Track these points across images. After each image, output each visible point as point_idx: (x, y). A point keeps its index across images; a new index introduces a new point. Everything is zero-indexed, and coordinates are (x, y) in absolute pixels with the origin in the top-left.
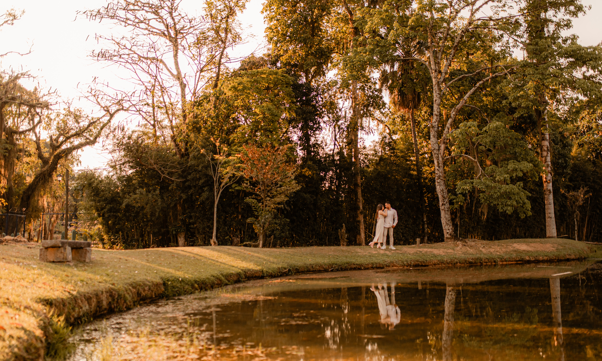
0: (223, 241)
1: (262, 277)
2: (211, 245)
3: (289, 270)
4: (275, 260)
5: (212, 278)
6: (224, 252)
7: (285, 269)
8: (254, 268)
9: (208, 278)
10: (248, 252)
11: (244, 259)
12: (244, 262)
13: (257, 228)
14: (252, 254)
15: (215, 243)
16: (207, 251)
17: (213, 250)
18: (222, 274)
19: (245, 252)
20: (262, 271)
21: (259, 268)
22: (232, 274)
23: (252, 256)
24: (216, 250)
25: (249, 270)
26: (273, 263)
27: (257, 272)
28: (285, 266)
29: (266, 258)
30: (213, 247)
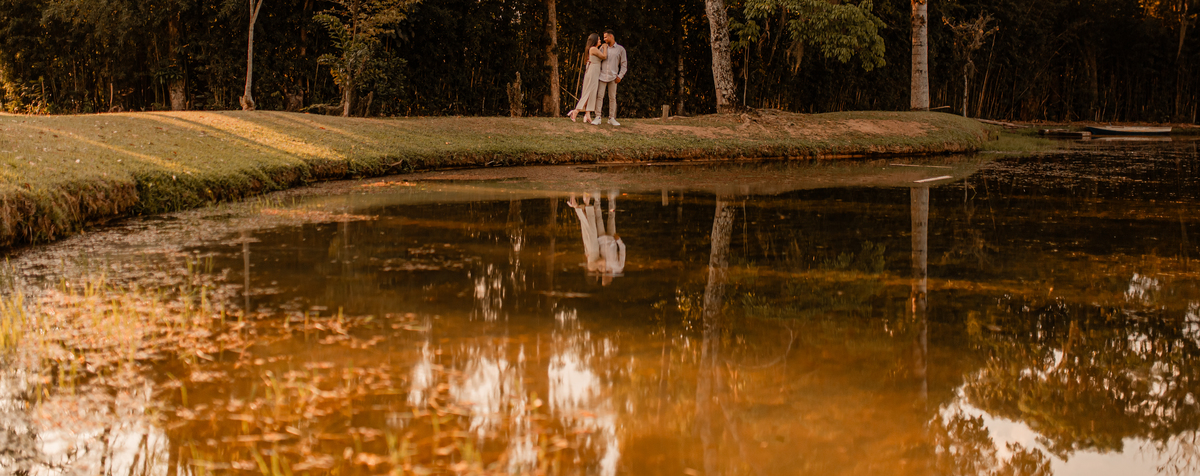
0: (266, 101)
1: (348, 177)
2: (241, 109)
3: (404, 163)
4: (375, 143)
5: (243, 175)
6: (269, 124)
7: (396, 160)
8: (330, 158)
9: (234, 177)
10: (320, 125)
11: (311, 138)
12: (309, 145)
13: (339, 76)
14: (327, 128)
15: (249, 104)
16: (233, 120)
17: (246, 118)
18: (263, 169)
19: (314, 124)
20: (349, 163)
21: (341, 157)
22: (286, 168)
23: (328, 132)
24: (252, 120)
25: (321, 161)
26: (372, 147)
27: (337, 165)
28: (396, 153)
29: (356, 137)
30: (245, 111)
